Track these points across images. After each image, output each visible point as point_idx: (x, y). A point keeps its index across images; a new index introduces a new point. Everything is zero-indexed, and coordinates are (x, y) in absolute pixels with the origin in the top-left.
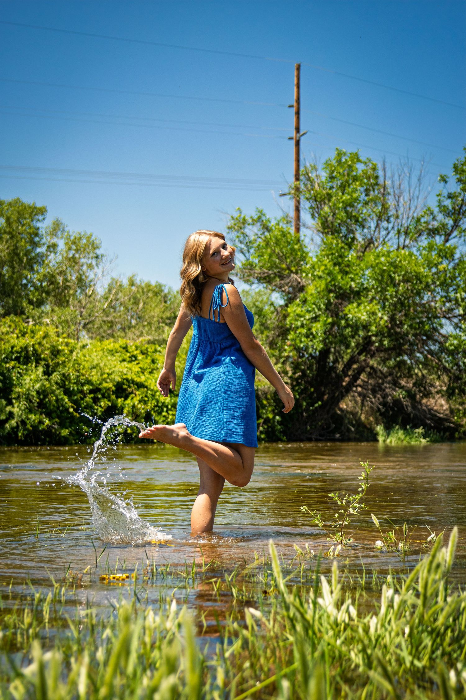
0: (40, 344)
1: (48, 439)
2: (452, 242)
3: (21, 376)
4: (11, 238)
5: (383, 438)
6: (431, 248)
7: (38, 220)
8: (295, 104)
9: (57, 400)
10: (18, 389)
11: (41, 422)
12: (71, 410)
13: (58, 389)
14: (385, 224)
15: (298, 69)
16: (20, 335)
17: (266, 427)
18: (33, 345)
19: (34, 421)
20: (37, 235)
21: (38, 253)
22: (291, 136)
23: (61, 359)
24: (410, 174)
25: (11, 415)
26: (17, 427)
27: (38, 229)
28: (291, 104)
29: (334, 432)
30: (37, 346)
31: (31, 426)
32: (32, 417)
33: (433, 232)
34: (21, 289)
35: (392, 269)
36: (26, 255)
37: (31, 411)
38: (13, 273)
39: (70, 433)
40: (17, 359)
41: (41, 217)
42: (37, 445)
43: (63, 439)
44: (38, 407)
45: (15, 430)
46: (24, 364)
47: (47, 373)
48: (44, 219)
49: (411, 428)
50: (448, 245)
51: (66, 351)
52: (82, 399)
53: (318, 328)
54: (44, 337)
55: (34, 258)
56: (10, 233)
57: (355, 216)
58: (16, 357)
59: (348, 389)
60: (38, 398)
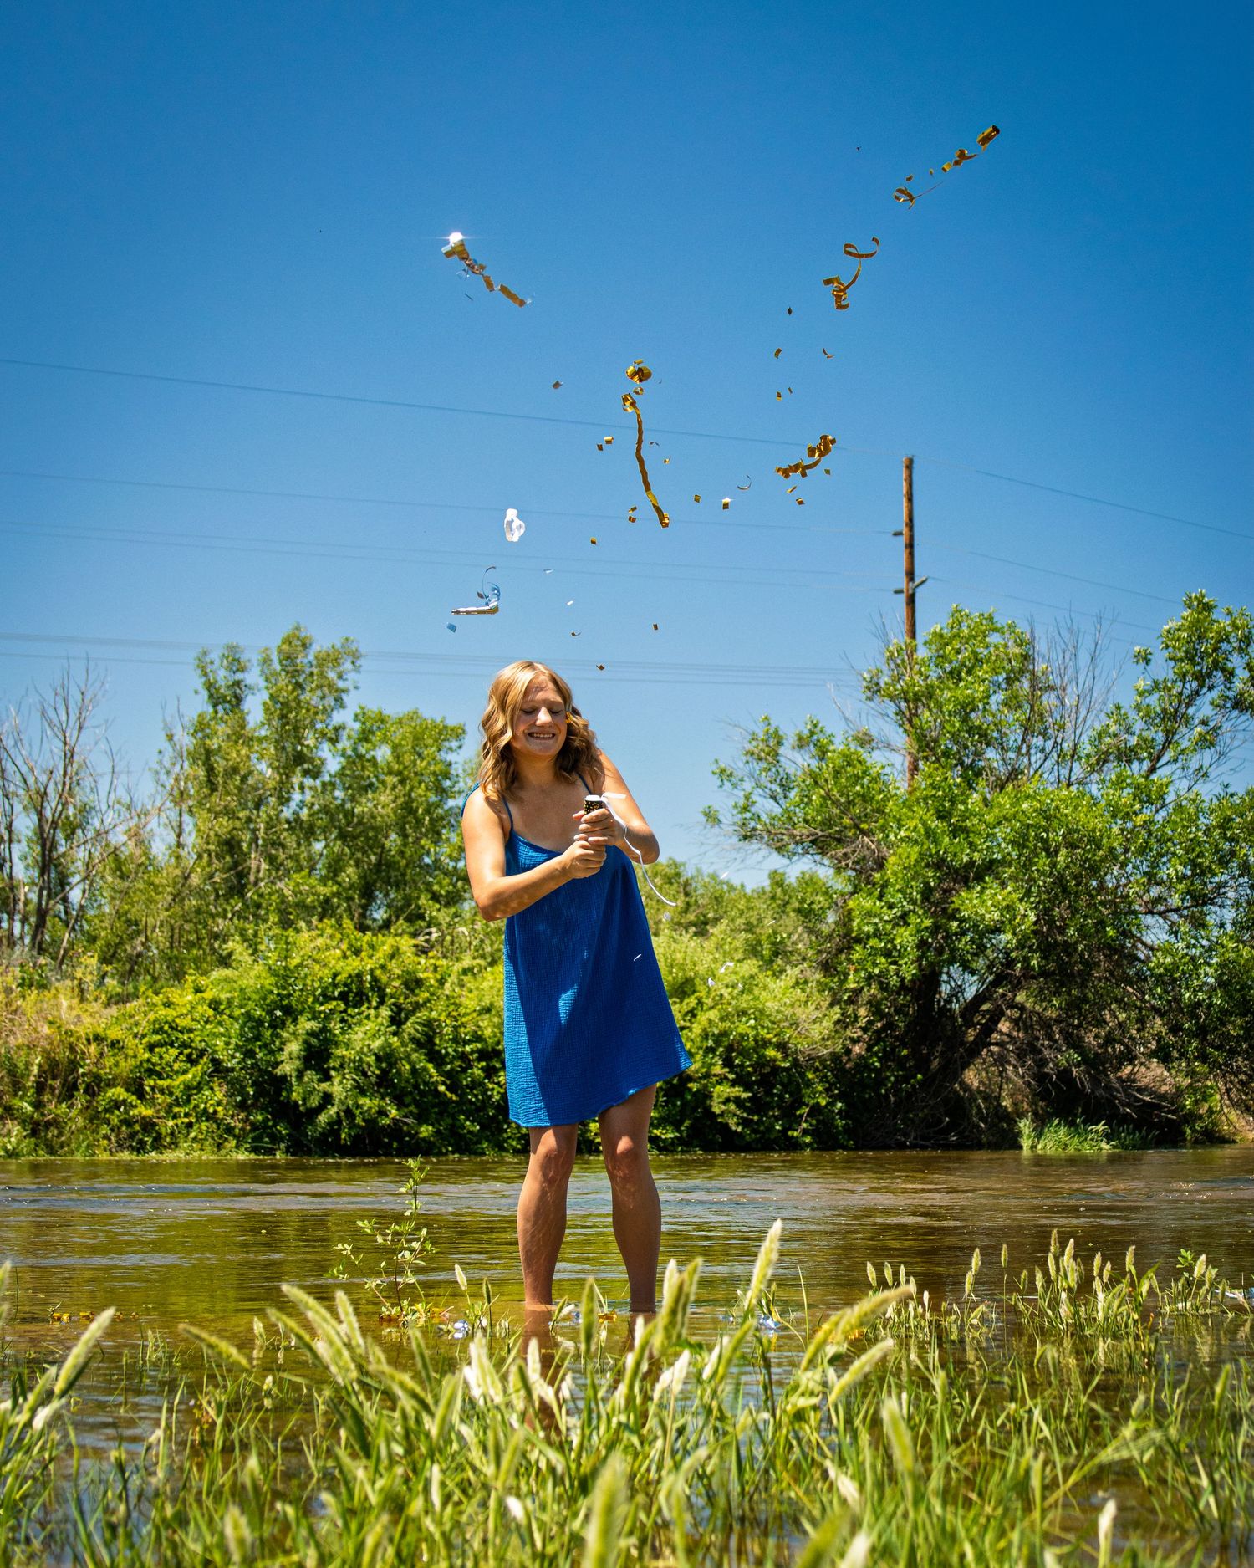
0: (383, 967)
1: (395, 1145)
2: (1163, 773)
3: (350, 1027)
4: (402, 782)
5: (1030, 1142)
6: (1119, 783)
7: (450, 749)
8: (905, 530)
9: (414, 1071)
10: (341, 1051)
11: (382, 1113)
12: (442, 1088)
13: (416, 1051)
14: (1038, 741)
15: (910, 466)
16: (348, 953)
17: (814, 1122)
18: (372, 971)
19: (370, 1108)
20: (447, 776)
21: (450, 809)
22: (899, 587)
23: (423, 995)
24: (1075, 647)
25: (327, 1098)
26: (339, 1121)
27: (450, 764)
28: (898, 529)
29: (947, 1131)
30: (378, 972)
31: (364, 1120)
32: (365, 1102)
33: (1126, 755)
34: (419, 873)
35: (1043, 823)
36: (427, 811)
37: (363, 1092)
38: (405, 845)
39: (438, 1133)
40: (343, 997)
41: (454, 744)
42: (377, 1155)
43: (423, 1144)
44: (379, 1085)
45: (335, 1125)
46: (355, 1006)
47: (397, 1020)
48: (460, 747)
49: (1084, 1122)
50: (1154, 777)
51: (432, 982)
52: (464, 1070)
53: (905, 937)
54: (392, 956)
55: (442, 818)
56: (399, 773)
57: (980, 727)
58: (340, 993)
59: (973, 1051)
60: (378, 1068)
